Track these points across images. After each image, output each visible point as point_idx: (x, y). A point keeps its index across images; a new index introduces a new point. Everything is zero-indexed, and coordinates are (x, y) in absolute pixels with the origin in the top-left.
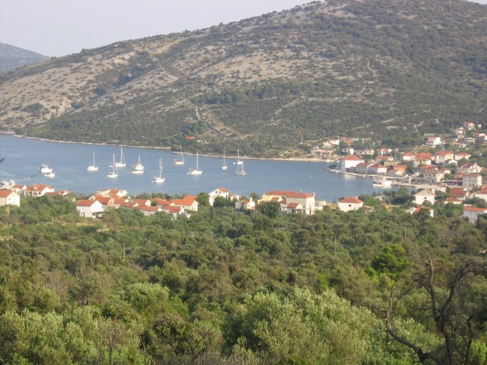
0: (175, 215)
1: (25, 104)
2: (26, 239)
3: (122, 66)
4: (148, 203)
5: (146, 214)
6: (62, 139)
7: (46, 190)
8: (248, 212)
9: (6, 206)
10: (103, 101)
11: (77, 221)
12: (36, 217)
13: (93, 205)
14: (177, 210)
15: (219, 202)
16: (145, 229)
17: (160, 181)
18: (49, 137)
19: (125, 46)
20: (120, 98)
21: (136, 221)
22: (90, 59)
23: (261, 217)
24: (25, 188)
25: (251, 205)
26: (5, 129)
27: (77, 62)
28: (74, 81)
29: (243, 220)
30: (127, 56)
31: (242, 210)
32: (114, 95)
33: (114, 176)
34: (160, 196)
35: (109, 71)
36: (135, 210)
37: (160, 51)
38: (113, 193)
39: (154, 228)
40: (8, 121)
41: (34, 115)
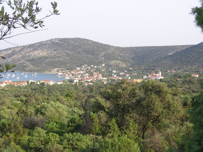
0: (22, 86)
3: (9, 53)
4: (16, 83)
5: (15, 85)
8: (38, 85)
13: (4, 84)
14: (22, 85)
15: (31, 83)
16: (15, 89)
17: (18, 78)
19: (10, 49)
21: (13, 87)
22: (2, 52)
23: (41, 86)
25: (38, 83)
29: (37, 86)
30: (10, 51)
31: (37, 84)
32: (8, 60)
34: (18, 82)
35: (6, 54)
36: (13, 85)
37: (18, 50)
38: (8, 81)
39: (17, 89)
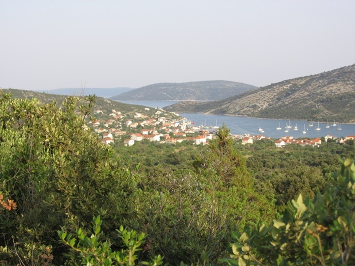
0: (313, 146)
1: (251, 105)
2: (260, 156)
3: (287, 89)
4: (302, 141)
5: (302, 145)
6: (265, 118)
7: (262, 137)
8: (341, 144)
9: (248, 144)
10: (280, 102)
11: (276, 149)
12: (260, 148)
13: (281, 143)
14: (314, 144)
15: (329, 140)
16: (303, 151)
17: (305, 132)
18: (260, 117)
19: (288, 82)
20: (287, 101)
21: (299, 148)
22: (275, 87)
23: (348, 146)
24: (254, 136)
25: (342, 141)
26: (244, 115)
27: (270, 88)
28: (269, 95)
29: (341, 147)
30: (289, 86)
31: (339, 143)
32: (284, 101)
33: (287, 131)
34: (306, 138)
35: (282, 92)
36: (298, 144)
37: (301, 83)
38: (288, 138)
39: (307, 151)
40: (244, 112)
41: (254, 109)
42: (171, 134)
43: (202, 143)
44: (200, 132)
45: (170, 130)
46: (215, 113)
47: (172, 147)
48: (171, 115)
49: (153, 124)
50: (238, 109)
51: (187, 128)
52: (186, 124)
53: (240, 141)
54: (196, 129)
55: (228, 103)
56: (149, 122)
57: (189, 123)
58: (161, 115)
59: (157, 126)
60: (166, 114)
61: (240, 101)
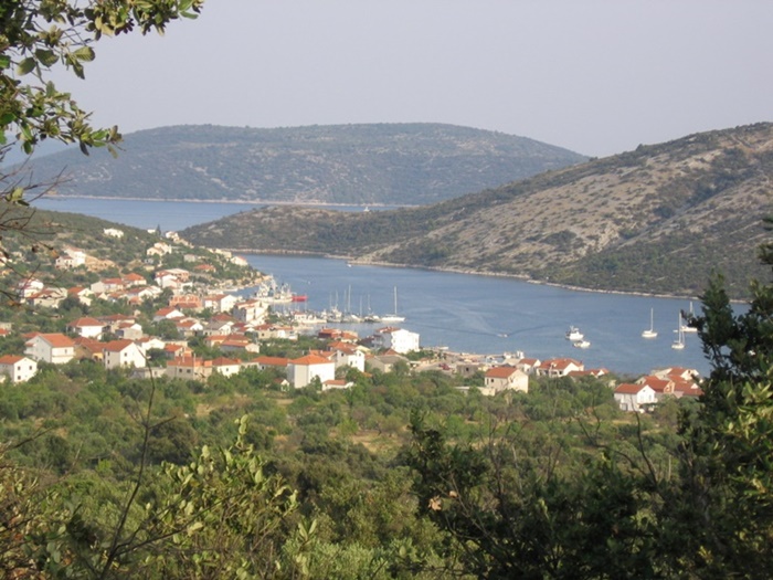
1: (547, 232)
2: (525, 445)
3: (699, 171)
6: (602, 287)
7: (571, 368)
9: (506, 391)
10: (669, 227)
11: (614, 417)
12: (552, 411)
13: (640, 393)
18: (582, 284)
19: (705, 140)
20: (697, 222)
22: (650, 161)
24: (538, 363)
26: (515, 271)
27: (629, 165)
28: (625, 195)
30: (708, 157)
32: (687, 218)
33: (680, 346)
35: (679, 181)
37: (761, 148)
38: (676, 375)
40: (520, 258)
41: (561, 249)
42: (197, 342)
43: (317, 381)
44: (322, 335)
45: (198, 326)
46: (396, 257)
47: (191, 395)
48: (211, 260)
49: (130, 297)
50: (492, 245)
51: (272, 319)
52: (266, 301)
53: (478, 379)
54: (307, 323)
55: (457, 218)
56: (114, 287)
57: (285, 299)
58: (170, 262)
59: (149, 306)
60: (190, 258)
61: (505, 216)
